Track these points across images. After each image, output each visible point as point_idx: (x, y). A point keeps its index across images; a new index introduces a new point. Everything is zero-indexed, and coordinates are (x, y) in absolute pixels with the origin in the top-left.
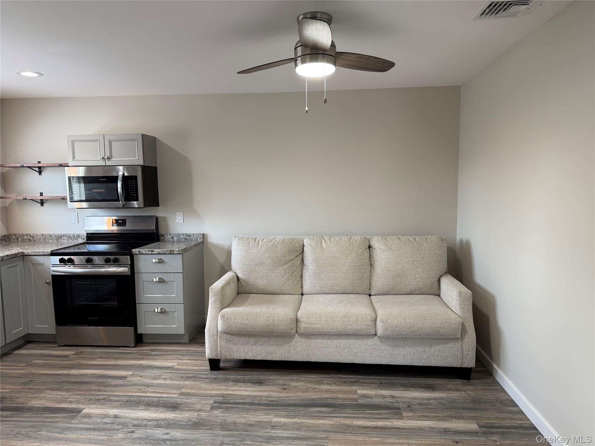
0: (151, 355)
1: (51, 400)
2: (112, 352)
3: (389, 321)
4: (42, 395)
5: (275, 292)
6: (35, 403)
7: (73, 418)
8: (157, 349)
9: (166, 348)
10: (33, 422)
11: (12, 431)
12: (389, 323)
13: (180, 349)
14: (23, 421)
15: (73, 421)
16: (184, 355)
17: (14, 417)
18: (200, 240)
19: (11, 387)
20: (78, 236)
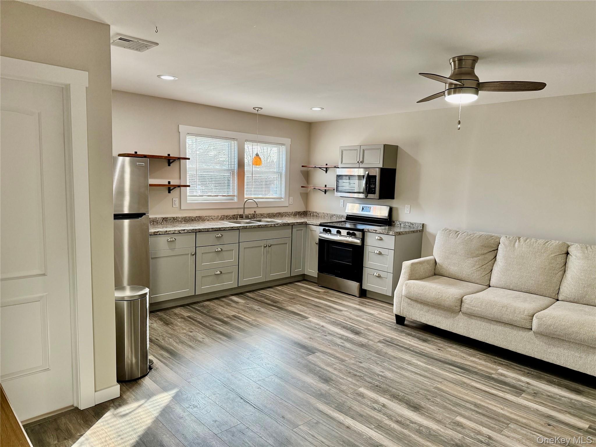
0: (366, 304)
1: (298, 309)
2: (345, 297)
3: (544, 319)
4: (295, 306)
5: (463, 279)
6: (290, 308)
7: (302, 320)
8: (372, 302)
9: (378, 303)
10: (284, 315)
11: (273, 316)
12: (544, 321)
13: (387, 306)
14: (280, 314)
15: (301, 321)
16: (386, 310)
17: (277, 311)
18: (420, 228)
19: (284, 298)
20: (342, 216)
